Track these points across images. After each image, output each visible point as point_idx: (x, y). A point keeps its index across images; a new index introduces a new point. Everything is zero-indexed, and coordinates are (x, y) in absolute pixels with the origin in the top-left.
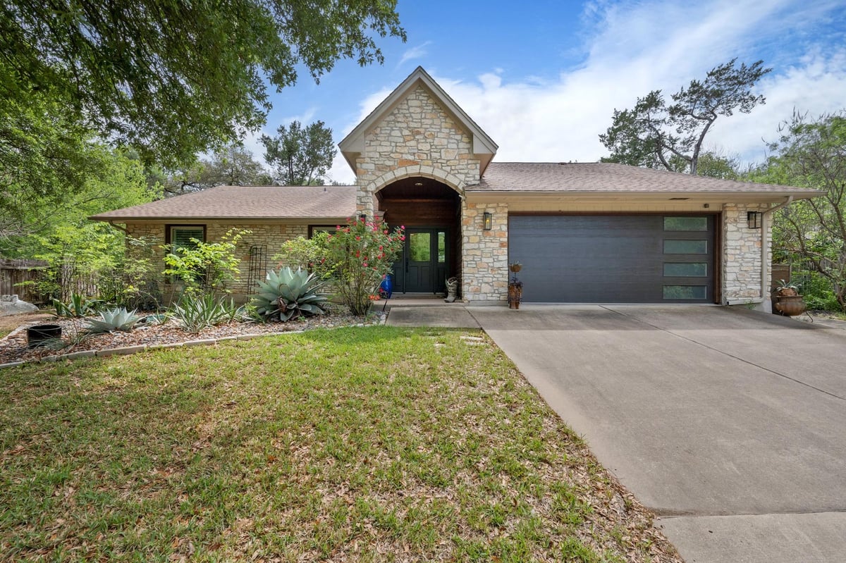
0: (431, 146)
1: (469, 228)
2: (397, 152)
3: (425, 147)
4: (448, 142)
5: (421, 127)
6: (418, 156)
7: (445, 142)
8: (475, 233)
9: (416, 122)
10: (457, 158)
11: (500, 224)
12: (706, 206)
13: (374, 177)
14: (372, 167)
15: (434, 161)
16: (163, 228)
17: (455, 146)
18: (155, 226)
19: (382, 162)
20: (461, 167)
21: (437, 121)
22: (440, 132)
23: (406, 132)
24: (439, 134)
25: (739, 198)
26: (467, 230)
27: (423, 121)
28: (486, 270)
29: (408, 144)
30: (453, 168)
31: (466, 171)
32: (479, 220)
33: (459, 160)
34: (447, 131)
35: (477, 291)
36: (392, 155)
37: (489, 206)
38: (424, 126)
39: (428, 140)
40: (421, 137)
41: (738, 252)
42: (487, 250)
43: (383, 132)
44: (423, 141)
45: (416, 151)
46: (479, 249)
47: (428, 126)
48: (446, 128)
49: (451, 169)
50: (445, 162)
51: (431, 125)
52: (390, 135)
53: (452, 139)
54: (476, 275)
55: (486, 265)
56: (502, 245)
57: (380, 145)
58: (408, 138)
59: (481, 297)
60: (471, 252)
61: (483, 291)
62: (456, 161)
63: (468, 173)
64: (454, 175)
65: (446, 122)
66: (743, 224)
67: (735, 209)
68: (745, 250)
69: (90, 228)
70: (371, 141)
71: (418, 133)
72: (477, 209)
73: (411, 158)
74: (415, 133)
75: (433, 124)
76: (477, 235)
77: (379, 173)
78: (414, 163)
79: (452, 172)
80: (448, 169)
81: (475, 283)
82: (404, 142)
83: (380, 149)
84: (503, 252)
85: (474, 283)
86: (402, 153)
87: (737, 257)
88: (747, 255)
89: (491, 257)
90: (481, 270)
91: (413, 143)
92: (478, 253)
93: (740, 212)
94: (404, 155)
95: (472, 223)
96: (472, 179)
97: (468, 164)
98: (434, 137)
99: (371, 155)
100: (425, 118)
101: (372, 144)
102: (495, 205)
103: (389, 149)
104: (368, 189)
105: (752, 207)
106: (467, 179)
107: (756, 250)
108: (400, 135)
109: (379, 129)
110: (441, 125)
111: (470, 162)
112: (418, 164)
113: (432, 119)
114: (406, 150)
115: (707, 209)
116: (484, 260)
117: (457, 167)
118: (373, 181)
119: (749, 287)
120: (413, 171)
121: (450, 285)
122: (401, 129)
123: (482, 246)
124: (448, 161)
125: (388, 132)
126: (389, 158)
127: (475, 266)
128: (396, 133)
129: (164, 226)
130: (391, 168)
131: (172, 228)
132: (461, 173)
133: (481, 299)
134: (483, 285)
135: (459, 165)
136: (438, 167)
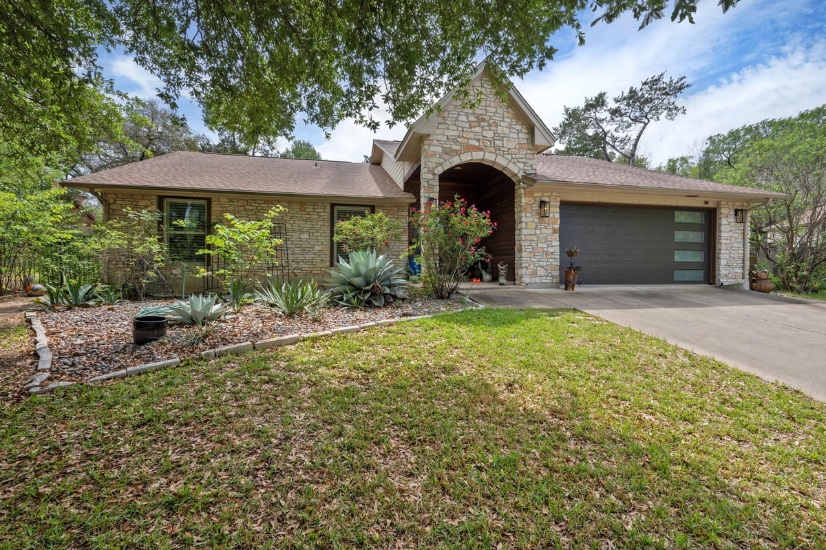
0: (495, 134)
1: (527, 215)
2: (463, 137)
3: (490, 134)
4: (510, 132)
5: (486, 115)
6: (483, 143)
7: (507, 131)
8: (532, 219)
9: (481, 109)
10: (517, 147)
11: (554, 212)
12: (706, 203)
13: (442, 161)
14: (440, 150)
15: (498, 148)
16: (155, 200)
17: (515, 136)
18: (143, 197)
19: (449, 146)
20: (520, 156)
21: (500, 111)
22: (503, 121)
23: (472, 118)
24: (502, 123)
25: (731, 197)
26: (525, 216)
27: (487, 108)
28: (541, 254)
29: (474, 130)
30: (514, 156)
31: (525, 160)
32: (536, 207)
33: (519, 149)
34: (509, 120)
35: (534, 274)
36: (459, 139)
37: (545, 194)
38: (488, 114)
39: (492, 128)
40: (486, 124)
41: (728, 242)
42: (542, 236)
43: (450, 116)
44: (488, 128)
45: (481, 138)
46: (535, 234)
47: (492, 115)
48: (508, 118)
49: (512, 158)
50: (506, 150)
51: (494, 113)
52: (457, 120)
53: (513, 128)
54: (533, 260)
55: (541, 250)
56: (555, 232)
57: (448, 129)
58: (475, 124)
59: (537, 280)
60: (529, 238)
61: (538, 274)
62: (516, 150)
63: (526, 163)
64: (514, 163)
65: (508, 112)
66: (732, 219)
67: (727, 206)
68: (733, 240)
70: (439, 123)
71: (483, 120)
72: (534, 197)
73: (476, 144)
74: (480, 119)
75: (496, 112)
76: (534, 222)
77: (447, 157)
78: (479, 149)
79: (513, 160)
80: (509, 157)
81: (532, 266)
82: (470, 127)
83: (447, 133)
84: (556, 238)
85: (531, 267)
86: (468, 139)
87: (728, 246)
88: (735, 245)
89: (545, 242)
90: (537, 254)
91: (478, 129)
92: (534, 238)
93: (730, 209)
94: (470, 141)
95: (530, 210)
96: (530, 168)
97: (526, 154)
98: (497, 125)
99: (439, 137)
100: (489, 106)
101: (440, 126)
102: (549, 194)
103: (456, 133)
104: (436, 172)
105: (738, 205)
106: (526, 168)
107: (740, 240)
108: (466, 120)
109: (447, 113)
110: (503, 115)
111: (528, 152)
112: (482, 150)
113: (495, 107)
114: (472, 136)
115: (706, 206)
116: (539, 245)
117: (518, 156)
118: (441, 164)
119: (735, 271)
120: (477, 156)
121: (502, 269)
122: (467, 115)
123: (538, 232)
124: (509, 149)
125: (455, 116)
126: (456, 142)
127: (532, 250)
128: (463, 118)
129: (156, 198)
130: (457, 153)
131: (165, 200)
132: (520, 162)
133: (537, 281)
134: (539, 269)
135: (519, 154)
136: (500, 155)
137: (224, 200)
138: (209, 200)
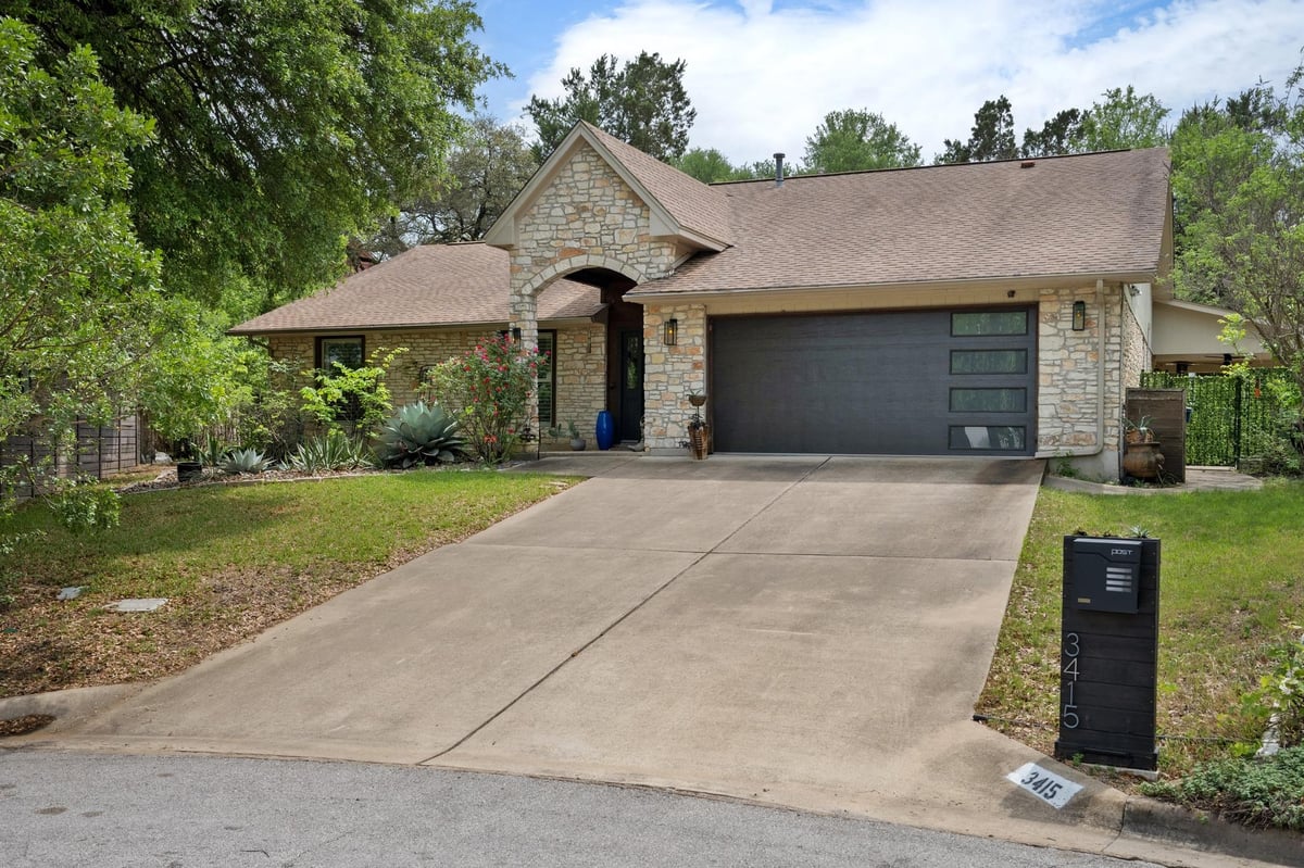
0: (602, 226)
1: (651, 343)
2: (558, 238)
3: (594, 228)
4: (624, 219)
5: (589, 201)
6: (586, 242)
7: (619, 218)
8: (659, 349)
9: (582, 194)
10: (636, 241)
11: (694, 336)
12: (1012, 294)
13: (531, 275)
14: (528, 260)
15: (605, 247)
16: (312, 344)
17: (632, 224)
19: (539, 254)
20: (641, 253)
21: (609, 191)
22: (614, 205)
23: (570, 210)
24: (612, 208)
25: (1058, 286)
26: (648, 345)
27: (591, 191)
28: (673, 403)
29: (571, 226)
30: (631, 255)
31: (647, 259)
32: (663, 331)
33: (638, 244)
34: (622, 203)
35: (662, 435)
36: (552, 243)
37: (679, 308)
38: (591, 199)
39: (597, 219)
40: (589, 214)
41: (1057, 370)
42: (675, 375)
43: (541, 211)
44: (592, 220)
45: (582, 235)
46: (664, 372)
47: (598, 199)
48: (621, 199)
49: (628, 258)
50: (619, 247)
51: (601, 196)
52: (549, 215)
53: (628, 214)
54: (660, 411)
55: (673, 397)
56: (696, 366)
57: (538, 230)
58: (571, 218)
59: (666, 443)
60: (653, 378)
61: (669, 434)
62: (633, 246)
63: (650, 262)
64: (632, 265)
65: (621, 191)
66: (1067, 323)
67: (1055, 298)
68: (1068, 365)
69: (228, 343)
70: (526, 225)
71: (585, 209)
72: (661, 315)
73: (576, 245)
74: (581, 209)
75: (604, 195)
76: (661, 352)
77: (536, 269)
78: (580, 252)
79: (630, 262)
80: (624, 257)
81: (659, 422)
82: (567, 224)
83: (538, 236)
84: (697, 377)
85: (656, 423)
86: (564, 240)
87: (1055, 378)
88: (1073, 375)
89: (680, 384)
90: (667, 403)
91: (578, 224)
92: (663, 378)
93: (1062, 302)
94: (567, 242)
95: (656, 335)
96: (655, 270)
97: (650, 249)
98: (605, 213)
99: (527, 244)
100: (594, 187)
101: (528, 229)
102: (685, 307)
103: (548, 235)
104: (523, 292)
105: (1080, 294)
106: (650, 271)
107: (1089, 365)
108: (561, 214)
109: (536, 208)
110: (614, 196)
111: (653, 245)
112: (584, 254)
113: (603, 187)
114: (569, 235)
115: (1011, 300)
116: (670, 388)
117: (636, 254)
118: (529, 281)
119: (1077, 428)
120: (580, 262)
122: (563, 206)
123: (669, 368)
124: (623, 246)
125: (547, 210)
126: (549, 247)
127: (659, 397)
128: (558, 212)
129: (312, 339)
130: (551, 262)
131: (323, 342)
132: (641, 263)
133: (667, 445)
134: (670, 425)
135: (639, 250)
136: (611, 257)
137: (377, 336)
138: (363, 337)
